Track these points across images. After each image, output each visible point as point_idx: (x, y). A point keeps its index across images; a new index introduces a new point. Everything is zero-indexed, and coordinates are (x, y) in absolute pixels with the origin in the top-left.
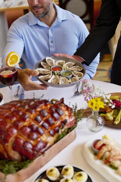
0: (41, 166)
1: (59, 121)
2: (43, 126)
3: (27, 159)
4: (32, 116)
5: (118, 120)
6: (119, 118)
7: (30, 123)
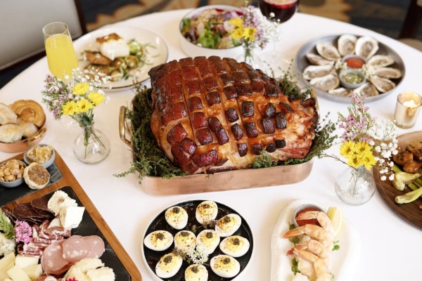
0: (205, 191)
1: (272, 136)
2: (233, 130)
3: (178, 167)
4: (227, 104)
5: (411, 197)
6: (416, 194)
7: (216, 114)
